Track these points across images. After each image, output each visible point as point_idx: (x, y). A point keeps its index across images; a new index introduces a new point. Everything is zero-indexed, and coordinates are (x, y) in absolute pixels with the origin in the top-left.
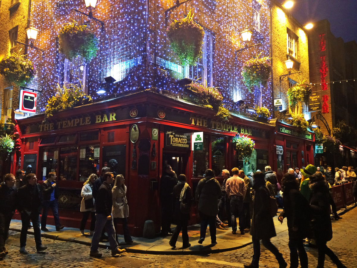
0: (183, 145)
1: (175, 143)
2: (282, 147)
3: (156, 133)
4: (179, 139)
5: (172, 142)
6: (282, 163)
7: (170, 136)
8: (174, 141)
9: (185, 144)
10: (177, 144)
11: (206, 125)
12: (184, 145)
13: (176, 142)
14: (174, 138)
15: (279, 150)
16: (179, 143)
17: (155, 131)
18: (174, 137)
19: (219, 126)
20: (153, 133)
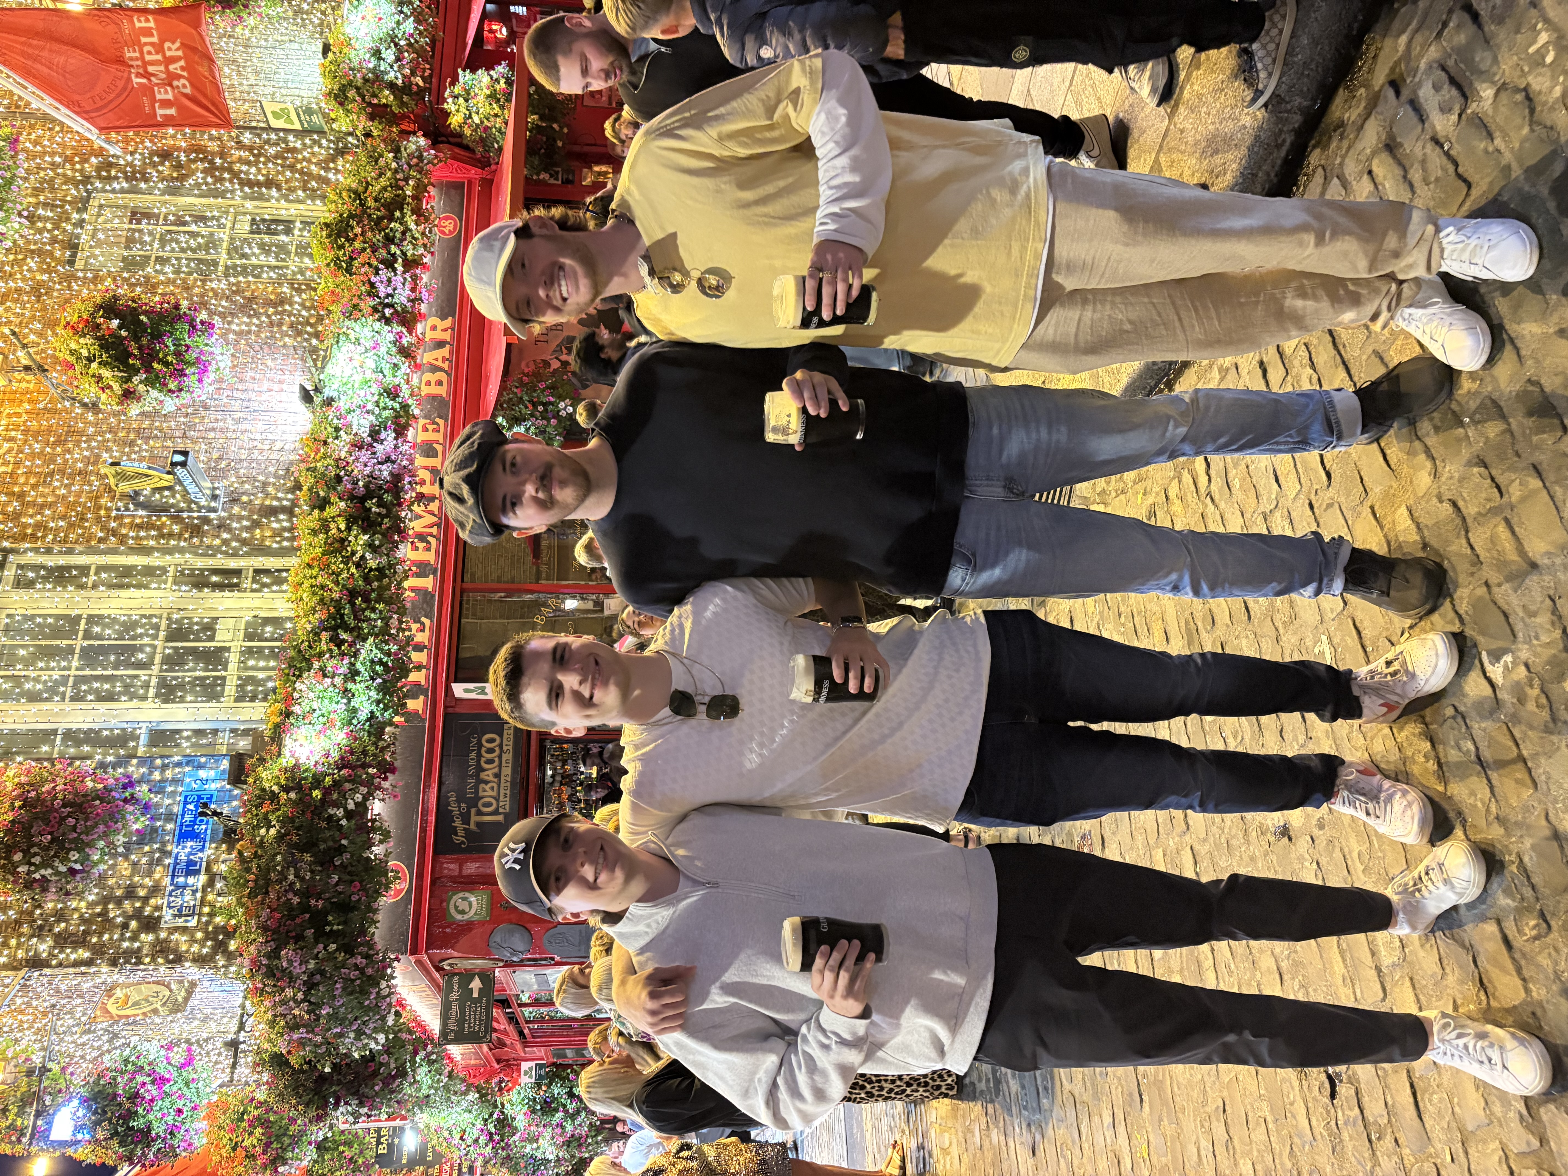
0: (505, 757)
1: (497, 800)
3: (464, 899)
4: (483, 775)
5: (496, 812)
7: (472, 826)
8: (489, 805)
9: (501, 746)
10: (502, 791)
11: (423, 624)
12: (505, 748)
13: (494, 794)
14: (480, 804)
16: (498, 775)
17: (456, 907)
18: (476, 806)
19: (421, 545)
20: (466, 917)
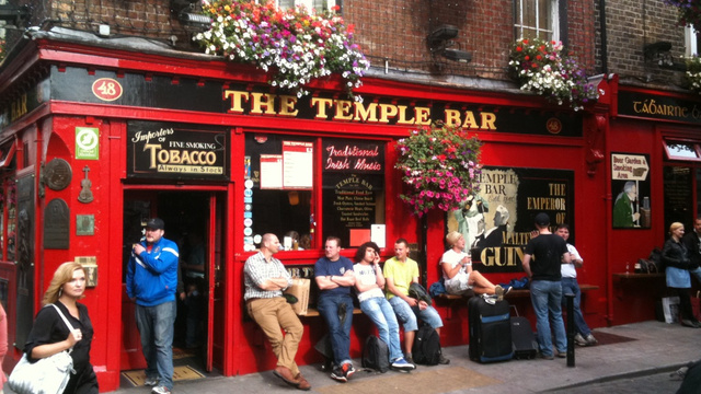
0: (199, 168)
1: (167, 163)
2: (642, 158)
4: (186, 153)
5: (158, 162)
6: (641, 205)
7: (147, 146)
8: (164, 158)
9: (207, 165)
10: (173, 167)
11: (294, 111)
12: (205, 168)
13: (172, 161)
14: (164, 151)
15: (629, 169)
16: (185, 163)
18: (163, 148)
20: (78, 142)
